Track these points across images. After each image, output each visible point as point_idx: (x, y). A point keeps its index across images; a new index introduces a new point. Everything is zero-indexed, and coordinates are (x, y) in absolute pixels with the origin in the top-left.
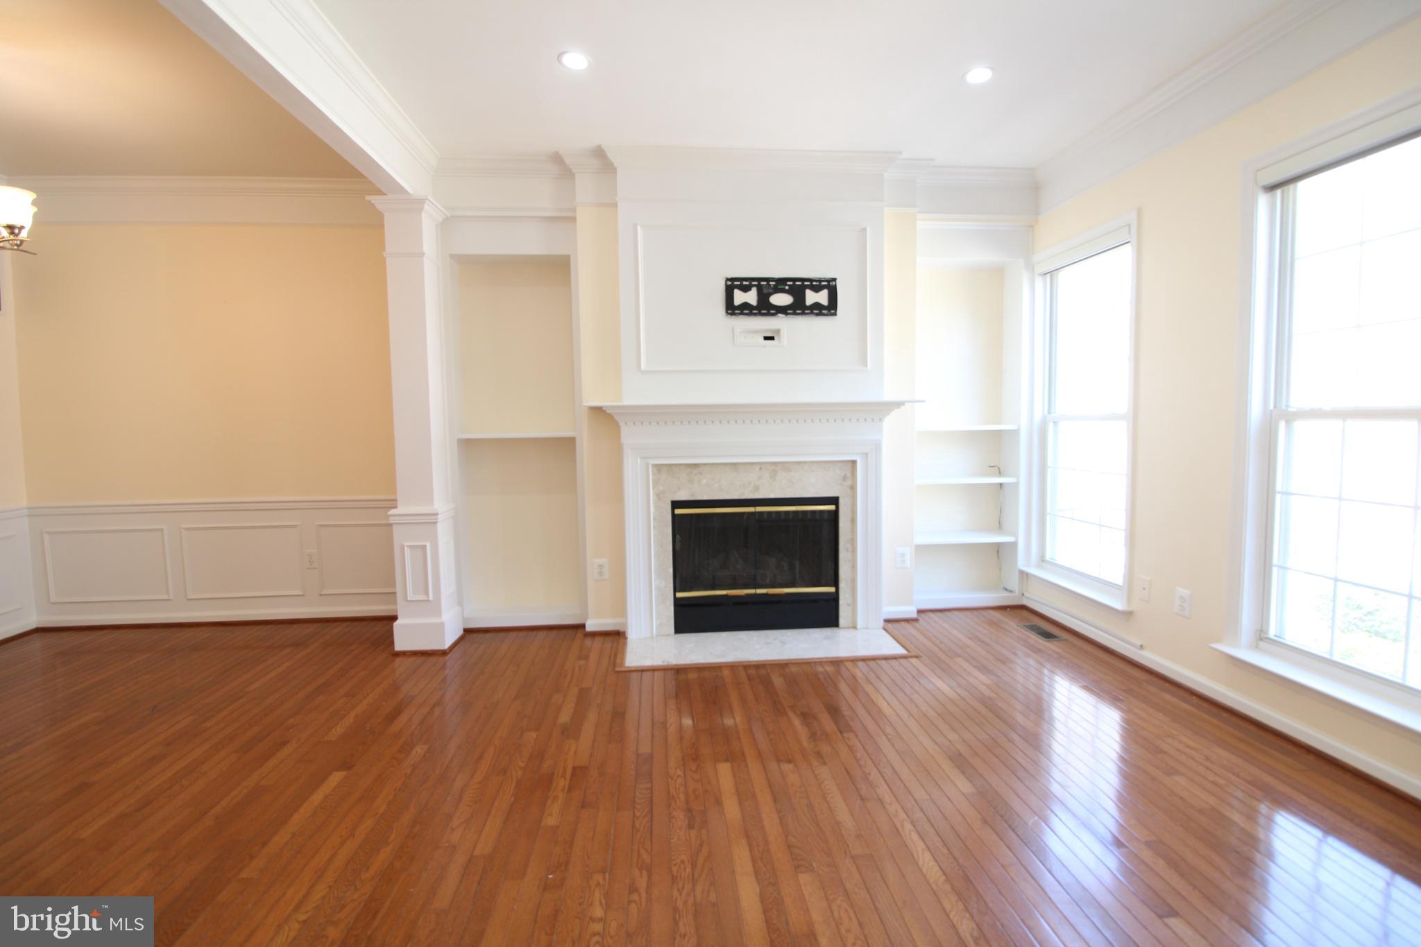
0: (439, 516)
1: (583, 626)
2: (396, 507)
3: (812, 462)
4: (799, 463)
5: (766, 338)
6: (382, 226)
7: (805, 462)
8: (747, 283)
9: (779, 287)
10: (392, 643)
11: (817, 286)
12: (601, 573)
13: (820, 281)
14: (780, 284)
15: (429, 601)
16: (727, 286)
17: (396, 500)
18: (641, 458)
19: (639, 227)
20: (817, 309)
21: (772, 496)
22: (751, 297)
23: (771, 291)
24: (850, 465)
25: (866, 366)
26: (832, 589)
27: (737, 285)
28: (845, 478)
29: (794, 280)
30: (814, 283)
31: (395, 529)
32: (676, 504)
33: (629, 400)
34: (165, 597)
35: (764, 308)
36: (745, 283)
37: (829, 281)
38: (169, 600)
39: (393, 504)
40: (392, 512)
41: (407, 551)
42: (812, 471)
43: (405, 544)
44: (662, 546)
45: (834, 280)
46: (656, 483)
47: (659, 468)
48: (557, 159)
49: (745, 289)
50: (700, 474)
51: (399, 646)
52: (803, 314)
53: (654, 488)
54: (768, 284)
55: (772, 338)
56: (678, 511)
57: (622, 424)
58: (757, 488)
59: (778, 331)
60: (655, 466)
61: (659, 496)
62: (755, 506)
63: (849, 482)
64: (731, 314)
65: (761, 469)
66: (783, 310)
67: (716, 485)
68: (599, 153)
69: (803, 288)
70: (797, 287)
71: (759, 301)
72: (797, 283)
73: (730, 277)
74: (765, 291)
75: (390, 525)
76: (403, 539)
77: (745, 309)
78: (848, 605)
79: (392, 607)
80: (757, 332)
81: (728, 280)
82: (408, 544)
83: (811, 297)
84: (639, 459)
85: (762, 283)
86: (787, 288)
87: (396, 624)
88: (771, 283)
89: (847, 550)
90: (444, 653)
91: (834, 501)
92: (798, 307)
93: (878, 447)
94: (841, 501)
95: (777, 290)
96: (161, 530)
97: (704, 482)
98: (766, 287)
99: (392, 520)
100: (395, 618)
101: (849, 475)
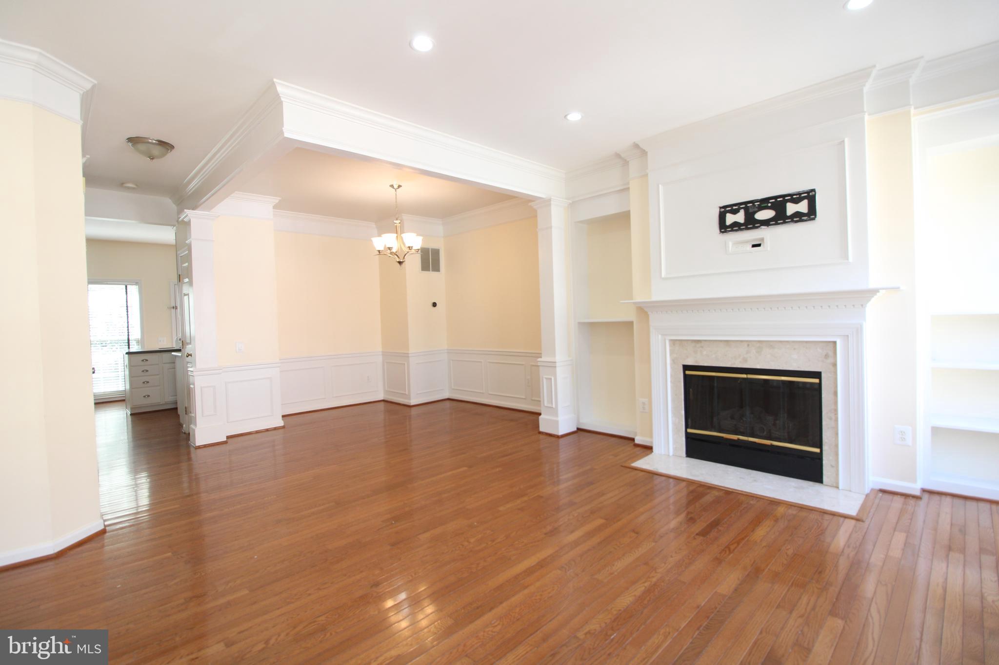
0: (557, 364)
1: (633, 440)
2: (541, 357)
3: (794, 342)
4: (781, 342)
5: (754, 246)
6: (536, 216)
7: (788, 342)
8: (736, 207)
9: (762, 205)
10: (538, 427)
11: (796, 198)
12: (644, 408)
13: (800, 194)
14: (763, 204)
15: (552, 408)
16: (720, 212)
17: (541, 354)
18: (662, 335)
19: (660, 186)
20: (798, 217)
21: (758, 367)
22: (740, 217)
23: (756, 209)
24: (831, 345)
25: (848, 259)
26: (817, 450)
27: (729, 210)
28: (827, 356)
29: (776, 198)
30: (794, 197)
31: (541, 368)
32: (686, 368)
33: (656, 297)
34: (482, 392)
35: (751, 223)
36: (734, 208)
37: (808, 192)
38: (483, 393)
39: (539, 355)
40: (539, 359)
41: (545, 380)
42: (795, 349)
43: (544, 377)
44: (676, 395)
45: (814, 190)
46: (672, 352)
47: (673, 342)
48: (618, 156)
49: (735, 212)
50: (702, 347)
51: (542, 429)
52: (785, 222)
53: (670, 355)
54: (754, 205)
55: (759, 245)
56: (688, 372)
57: (649, 313)
58: (745, 360)
59: (763, 239)
60: (671, 340)
61: (674, 361)
62: (746, 374)
63: (830, 360)
64: (723, 232)
65: (748, 345)
66: (766, 223)
67: (714, 356)
68: (636, 146)
69: (784, 202)
70: (778, 204)
71: (746, 219)
72: (778, 200)
73: (722, 205)
74: (751, 211)
75: (538, 366)
76: (544, 374)
77: (736, 227)
78: (832, 466)
79: (539, 408)
80: (747, 242)
81: (721, 208)
82: (546, 377)
83: (791, 208)
84: (660, 336)
85: (748, 205)
86: (769, 205)
87: (541, 417)
88: (756, 204)
89: (831, 419)
90: (558, 437)
91: (817, 375)
92: (781, 218)
93: (859, 330)
94: (823, 375)
95: (761, 208)
96: (481, 362)
97: (705, 353)
98: (750, 208)
99: (539, 364)
100: (540, 414)
101: (831, 353)
